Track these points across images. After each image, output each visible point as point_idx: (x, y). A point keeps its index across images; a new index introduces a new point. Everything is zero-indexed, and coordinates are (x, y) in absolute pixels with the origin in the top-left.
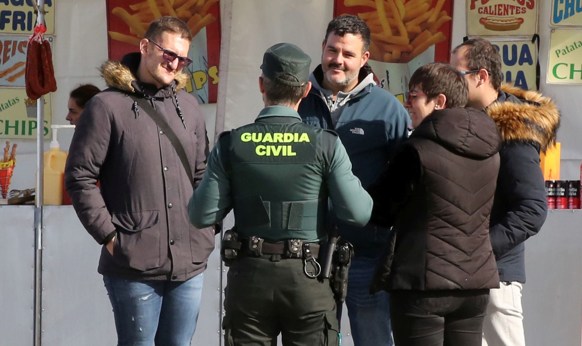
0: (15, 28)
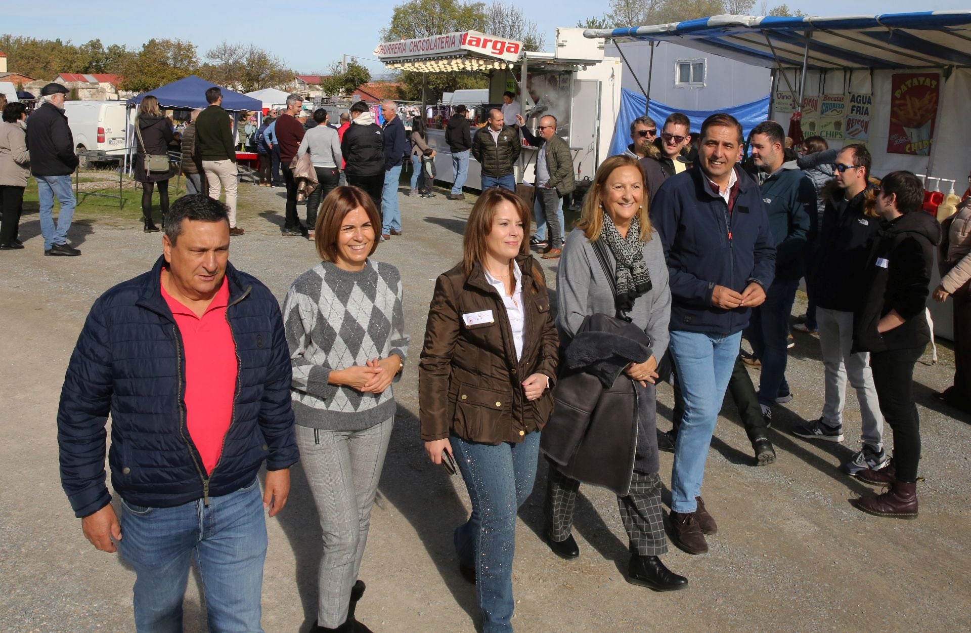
0: (857, 113)
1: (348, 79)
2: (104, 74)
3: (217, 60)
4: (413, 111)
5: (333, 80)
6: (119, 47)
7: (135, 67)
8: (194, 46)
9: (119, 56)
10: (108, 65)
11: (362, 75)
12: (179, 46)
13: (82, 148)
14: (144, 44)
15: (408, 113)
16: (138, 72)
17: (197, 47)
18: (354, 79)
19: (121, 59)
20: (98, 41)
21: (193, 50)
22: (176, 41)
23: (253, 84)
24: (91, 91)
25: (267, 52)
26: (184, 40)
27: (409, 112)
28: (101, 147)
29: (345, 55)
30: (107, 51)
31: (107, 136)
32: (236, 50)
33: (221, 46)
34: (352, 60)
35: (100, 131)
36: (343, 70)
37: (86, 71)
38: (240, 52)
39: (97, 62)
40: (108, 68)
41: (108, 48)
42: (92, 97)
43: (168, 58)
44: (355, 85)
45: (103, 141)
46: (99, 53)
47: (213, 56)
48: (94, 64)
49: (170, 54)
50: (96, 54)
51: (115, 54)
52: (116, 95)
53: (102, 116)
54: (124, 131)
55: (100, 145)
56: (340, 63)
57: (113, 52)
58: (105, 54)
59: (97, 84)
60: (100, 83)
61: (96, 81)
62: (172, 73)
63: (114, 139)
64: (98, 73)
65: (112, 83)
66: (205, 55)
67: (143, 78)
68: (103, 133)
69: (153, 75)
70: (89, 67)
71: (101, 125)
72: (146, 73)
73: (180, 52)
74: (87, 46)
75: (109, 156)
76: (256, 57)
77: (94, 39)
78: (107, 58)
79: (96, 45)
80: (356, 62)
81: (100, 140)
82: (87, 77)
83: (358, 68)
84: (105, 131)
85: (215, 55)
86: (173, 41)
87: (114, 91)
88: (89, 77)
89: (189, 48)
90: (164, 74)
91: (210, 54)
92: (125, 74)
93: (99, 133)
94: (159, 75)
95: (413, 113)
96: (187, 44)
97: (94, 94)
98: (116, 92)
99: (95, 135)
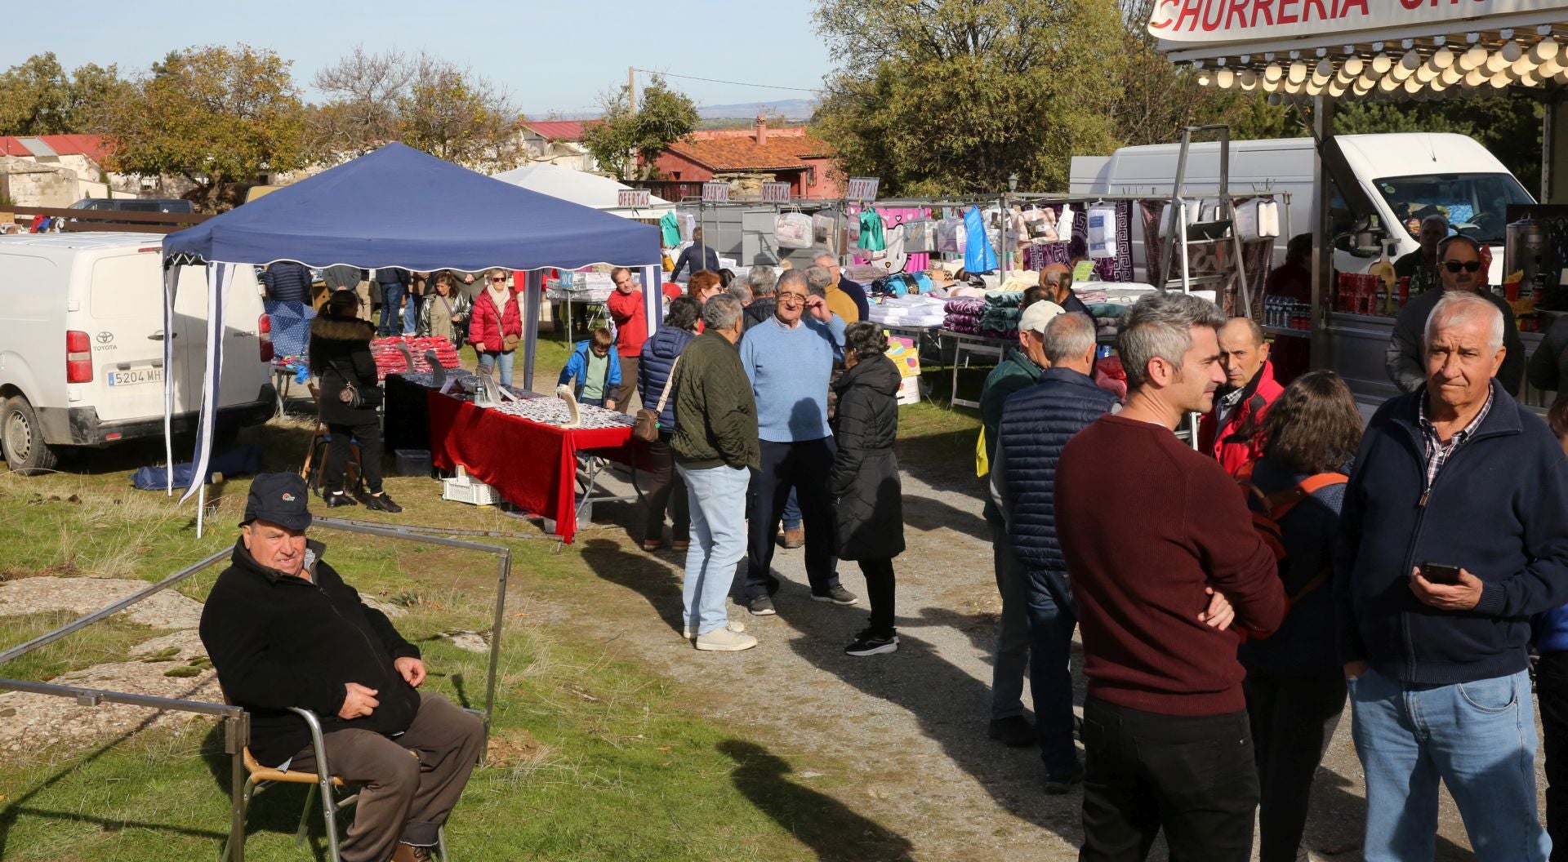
1: (649, 124)
2: (70, 136)
3: (342, 92)
4: (1040, 221)
5: (611, 131)
6: (101, 71)
7: (144, 118)
8: (284, 59)
9: (104, 91)
10: (77, 113)
11: (681, 114)
12: (248, 62)
13: (16, 400)
14: (156, 64)
15: (1023, 228)
16: (153, 127)
17: (290, 63)
18: (662, 124)
19: (106, 98)
20: (51, 57)
21: (282, 70)
22: (241, 50)
23: (432, 146)
24: (39, 180)
25: (460, 69)
26: (260, 47)
27: (1027, 224)
28: (80, 396)
29: (631, 70)
30: (72, 81)
31: (100, 360)
32: (386, 67)
33: (350, 56)
34: (654, 80)
35: (76, 342)
36: (636, 106)
37: (26, 128)
38: (396, 69)
39: (52, 106)
40: (79, 119)
41: (75, 75)
42: (43, 193)
43: (223, 93)
44: (664, 139)
45: (88, 378)
46: (54, 86)
47: (331, 82)
48: (44, 111)
49: (227, 82)
50: (46, 90)
51: (93, 86)
52: (104, 187)
53: (78, 292)
54: (159, 338)
55: (74, 388)
56: (626, 88)
57: (87, 83)
58: (70, 88)
59: (54, 159)
60: (61, 158)
61: (50, 152)
62: (234, 126)
63: (124, 367)
64: (53, 132)
65: (92, 157)
66: (313, 81)
67: (167, 143)
68: (87, 348)
69: (187, 134)
70: (33, 119)
71: (76, 325)
72: (173, 129)
73: (251, 75)
74: (23, 71)
75: (109, 427)
76: (436, 80)
77: (41, 53)
78: (75, 98)
79: (45, 67)
80: (663, 84)
81: (76, 374)
82: (27, 142)
83: (669, 98)
84: (93, 343)
85: (338, 80)
86: (233, 49)
87: (97, 175)
88: (35, 144)
89: (272, 67)
90: (216, 132)
91: (326, 78)
92: (123, 132)
93: (71, 348)
94: (205, 132)
95: (1039, 228)
96: (268, 56)
97: (48, 186)
98: (104, 179)
99: (59, 356)
